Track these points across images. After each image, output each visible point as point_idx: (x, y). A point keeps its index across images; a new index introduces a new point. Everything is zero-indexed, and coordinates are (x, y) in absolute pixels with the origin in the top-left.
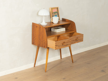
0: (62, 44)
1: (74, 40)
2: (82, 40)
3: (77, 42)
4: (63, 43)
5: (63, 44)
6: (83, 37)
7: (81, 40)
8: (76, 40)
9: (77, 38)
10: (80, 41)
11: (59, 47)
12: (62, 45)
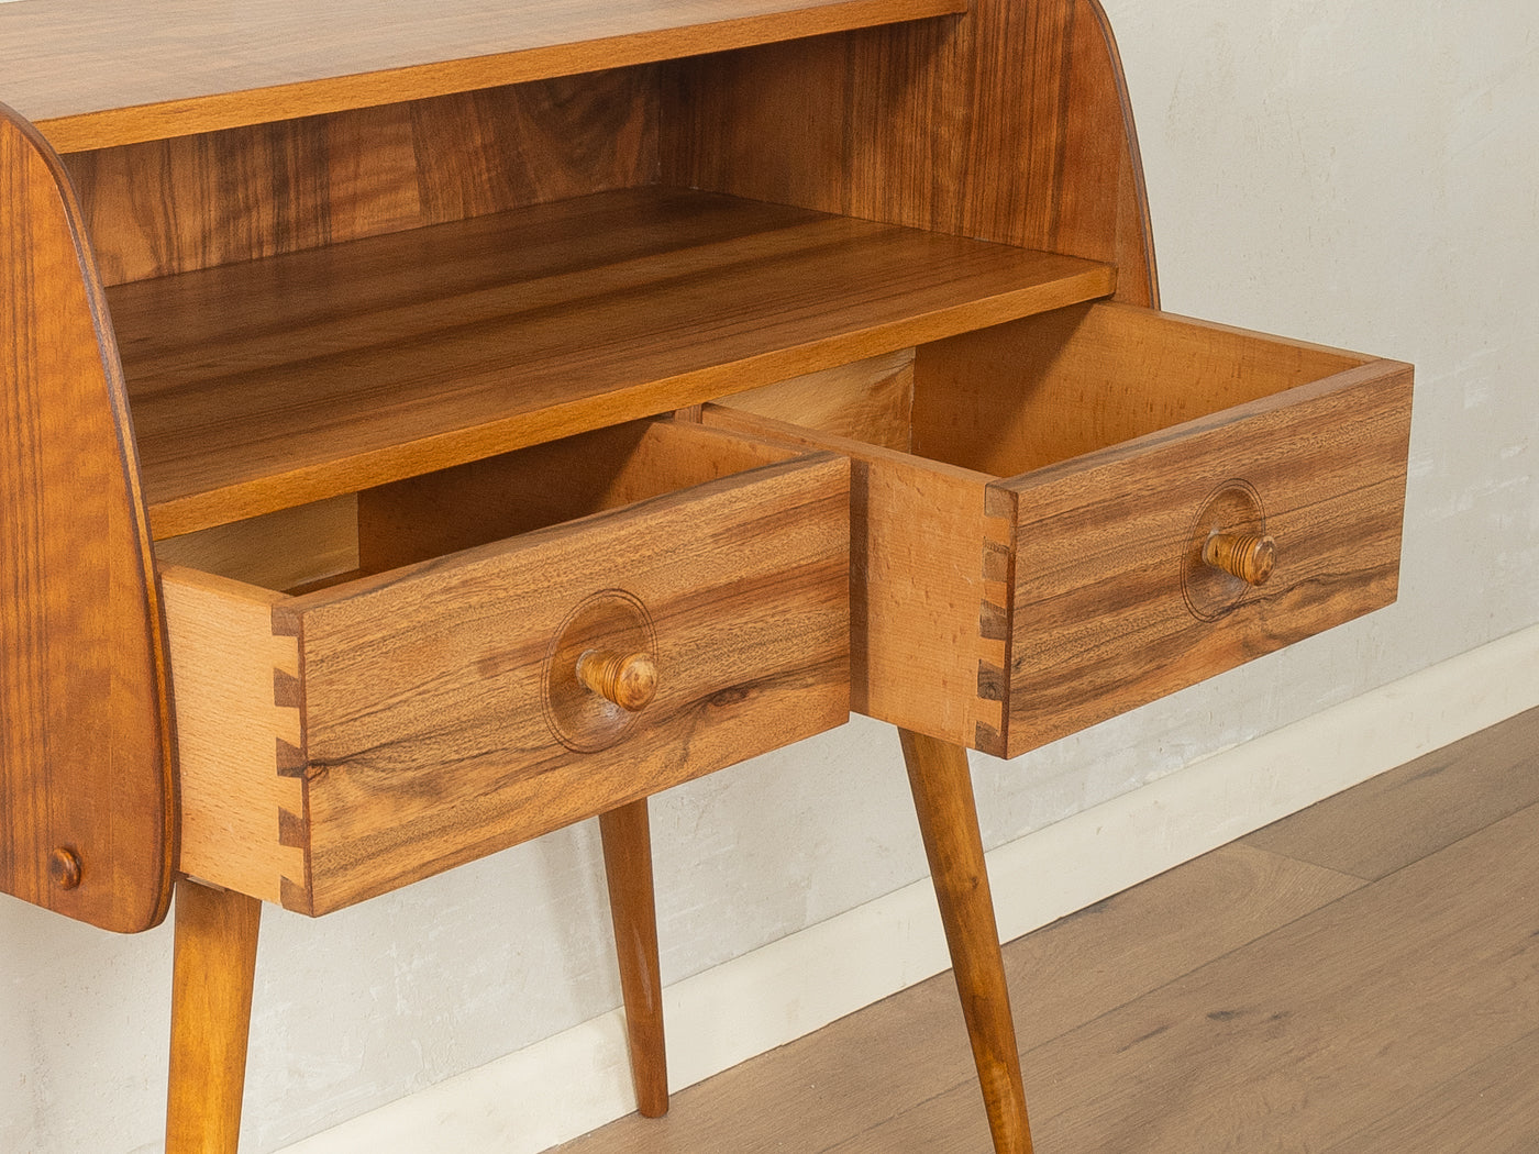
0: (524, 685)
1: (1123, 597)
2: (1364, 557)
3: (1225, 634)
4: (580, 634)
5: (566, 693)
6: (1398, 451)
7: (1339, 560)
8: (1200, 570)
9: (1237, 492)
10: (1322, 587)
11: (429, 788)
12: (540, 730)
